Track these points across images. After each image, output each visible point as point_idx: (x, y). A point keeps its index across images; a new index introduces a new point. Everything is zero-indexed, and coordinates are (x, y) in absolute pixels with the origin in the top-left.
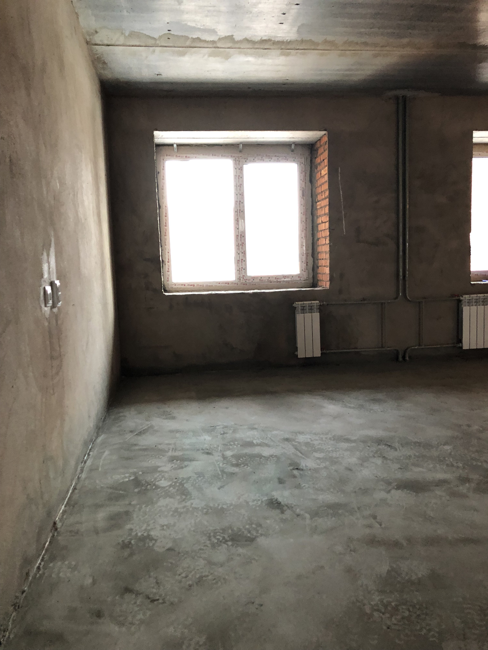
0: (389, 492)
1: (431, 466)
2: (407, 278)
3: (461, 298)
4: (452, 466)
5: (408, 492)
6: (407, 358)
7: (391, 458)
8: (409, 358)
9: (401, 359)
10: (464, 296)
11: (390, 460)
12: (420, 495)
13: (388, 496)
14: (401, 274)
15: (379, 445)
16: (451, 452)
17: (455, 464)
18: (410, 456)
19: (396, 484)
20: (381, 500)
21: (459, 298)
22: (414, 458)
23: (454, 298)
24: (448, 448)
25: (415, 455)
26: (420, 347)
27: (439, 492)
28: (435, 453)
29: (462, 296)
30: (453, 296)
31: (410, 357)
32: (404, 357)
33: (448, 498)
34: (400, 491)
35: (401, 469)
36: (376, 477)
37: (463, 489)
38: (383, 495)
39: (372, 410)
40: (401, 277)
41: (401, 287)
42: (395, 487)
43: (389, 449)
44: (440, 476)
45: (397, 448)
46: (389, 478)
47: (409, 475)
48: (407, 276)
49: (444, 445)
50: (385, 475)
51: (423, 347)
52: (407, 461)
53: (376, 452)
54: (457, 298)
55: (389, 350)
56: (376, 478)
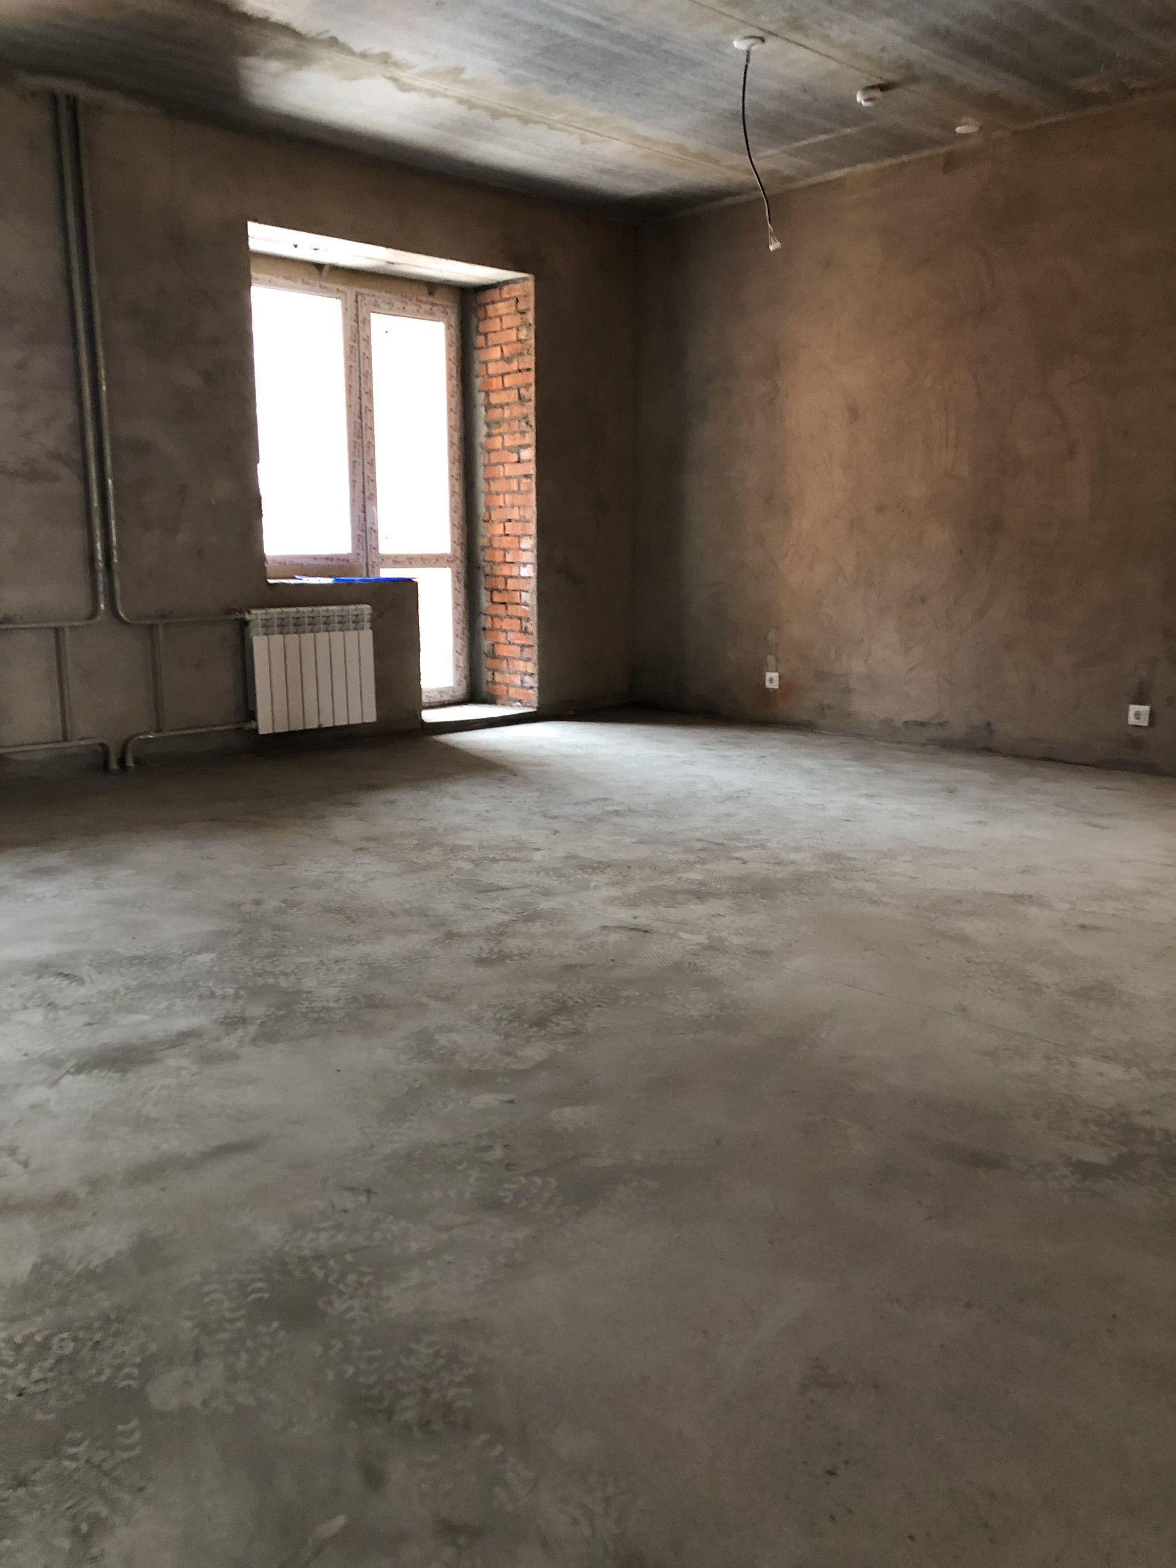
0: (54, 1083)
1: (165, 1004)
2: (115, 568)
3: (248, 617)
4: (212, 995)
5: (103, 1074)
6: (130, 763)
7: (68, 1003)
8: (135, 762)
9: (114, 766)
10: (253, 611)
11: (66, 1008)
12: (130, 1075)
13: (51, 1094)
14: (100, 557)
15: (40, 977)
16: (212, 967)
17: (219, 992)
18: (116, 992)
19: (74, 1062)
20: (33, 1107)
21: (242, 616)
22: (126, 994)
23: (232, 617)
24: (206, 958)
25: (128, 988)
26: (161, 735)
27: (174, 1060)
28: (174, 974)
29: (249, 613)
30: (229, 611)
31: (137, 761)
32: (122, 761)
33: (194, 1069)
34: (82, 1076)
35: (89, 1024)
36: (26, 1055)
37: (229, 1042)
38: (40, 1093)
39: (31, 895)
40: (100, 564)
41: (101, 588)
42: (73, 1070)
43: (66, 982)
44: (182, 1024)
45: (86, 978)
46: (57, 1052)
47: (109, 1036)
48: (116, 561)
49: (199, 952)
50: (50, 1047)
51: (167, 734)
52: (108, 1004)
53: (32, 997)
54: (238, 616)
55: (86, 746)
56: (25, 1058)
